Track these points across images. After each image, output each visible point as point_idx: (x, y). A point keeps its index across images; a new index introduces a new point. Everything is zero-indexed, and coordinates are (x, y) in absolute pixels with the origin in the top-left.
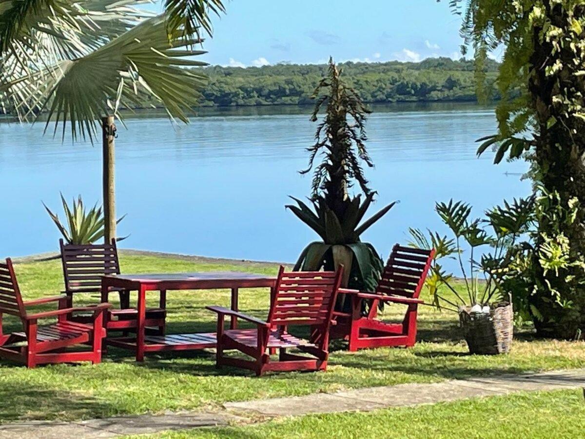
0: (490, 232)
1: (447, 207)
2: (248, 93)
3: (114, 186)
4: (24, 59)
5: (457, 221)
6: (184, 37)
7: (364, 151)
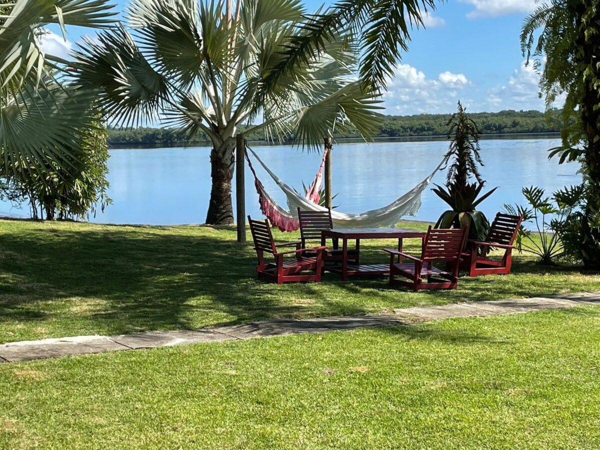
0: (555, 205)
1: (529, 190)
2: (405, 129)
3: (331, 177)
4: (282, 107)
5: (535, 198)
6: (371, 93)
7: (479, 156)
